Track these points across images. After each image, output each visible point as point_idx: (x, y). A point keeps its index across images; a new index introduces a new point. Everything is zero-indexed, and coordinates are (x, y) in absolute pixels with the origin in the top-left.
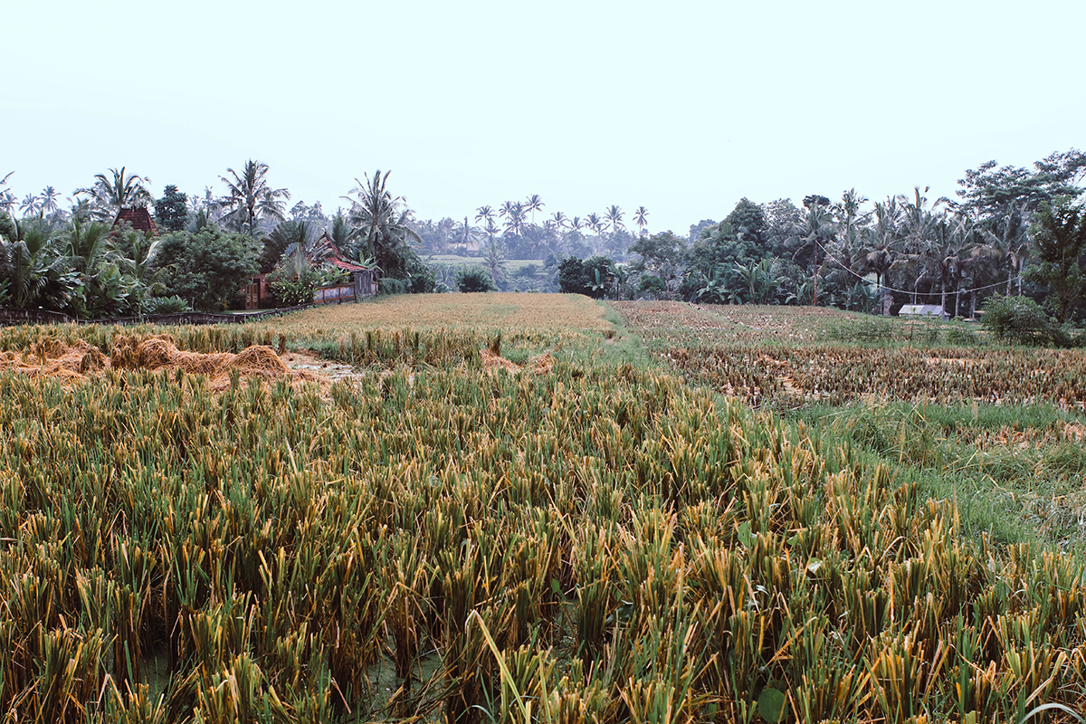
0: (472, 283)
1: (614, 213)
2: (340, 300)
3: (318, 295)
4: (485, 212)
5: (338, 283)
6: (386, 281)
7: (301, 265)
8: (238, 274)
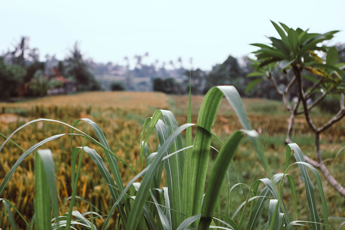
0: (117, 87)
1: (180, 60)
2: (59, 94)
3: (49, 92)
4: (126, 58)
5: (58, 87)
6: (80, 86)
7: (42, 80)
8: (14, 83)
